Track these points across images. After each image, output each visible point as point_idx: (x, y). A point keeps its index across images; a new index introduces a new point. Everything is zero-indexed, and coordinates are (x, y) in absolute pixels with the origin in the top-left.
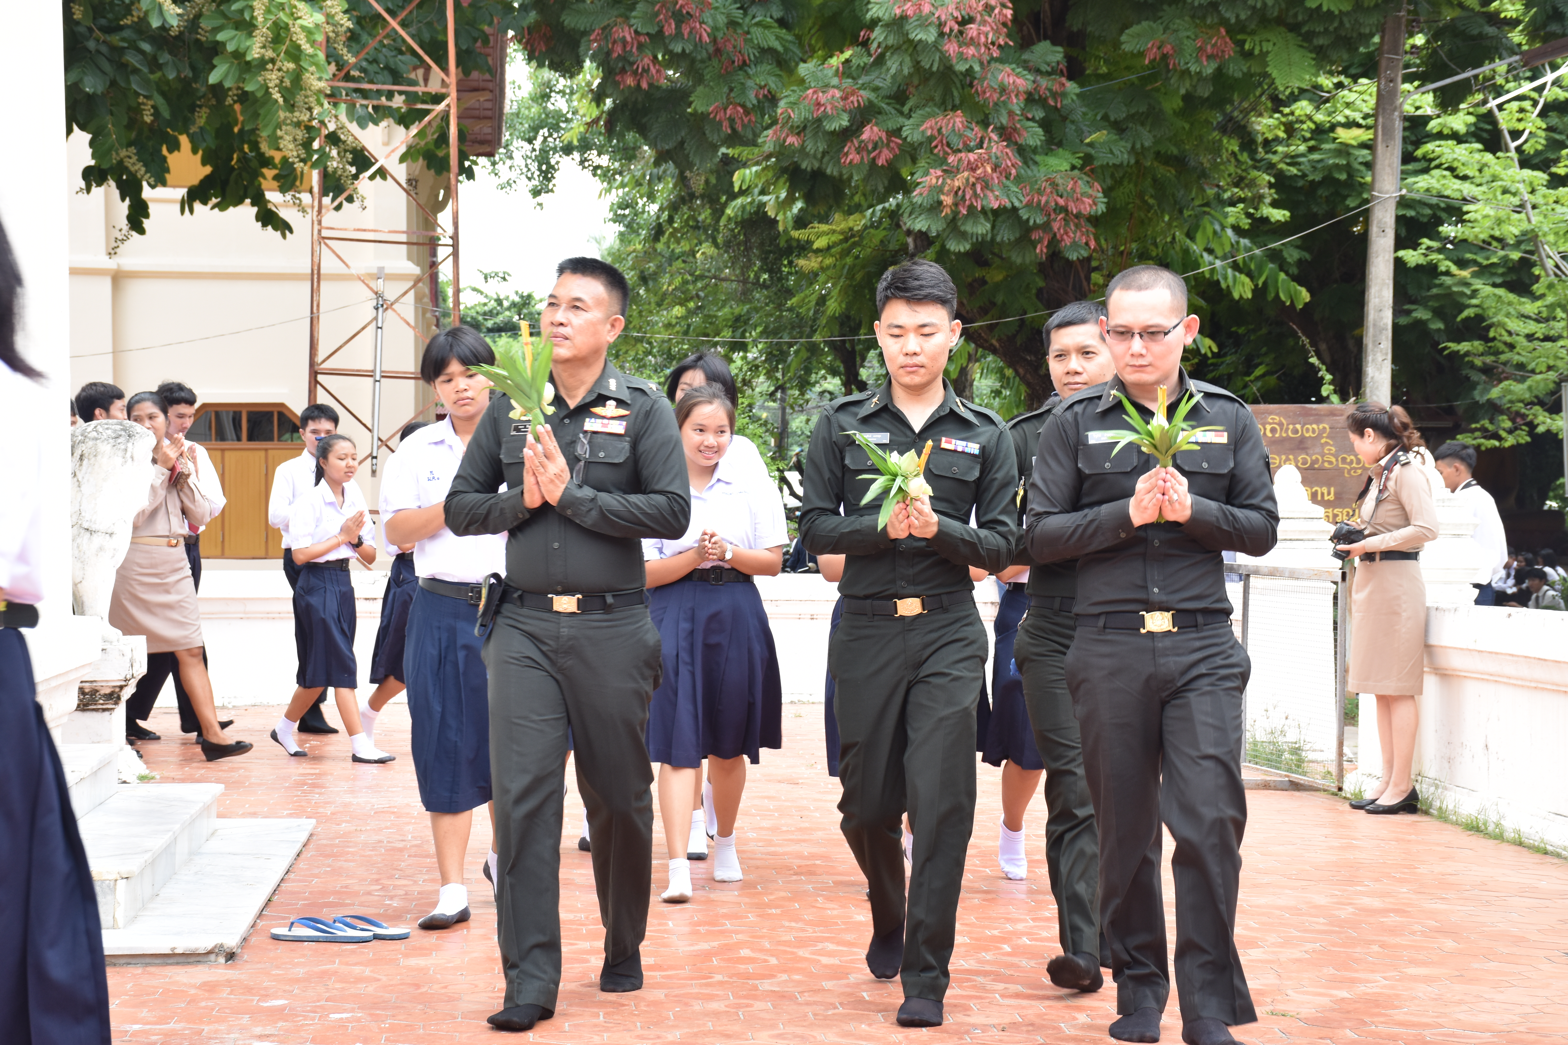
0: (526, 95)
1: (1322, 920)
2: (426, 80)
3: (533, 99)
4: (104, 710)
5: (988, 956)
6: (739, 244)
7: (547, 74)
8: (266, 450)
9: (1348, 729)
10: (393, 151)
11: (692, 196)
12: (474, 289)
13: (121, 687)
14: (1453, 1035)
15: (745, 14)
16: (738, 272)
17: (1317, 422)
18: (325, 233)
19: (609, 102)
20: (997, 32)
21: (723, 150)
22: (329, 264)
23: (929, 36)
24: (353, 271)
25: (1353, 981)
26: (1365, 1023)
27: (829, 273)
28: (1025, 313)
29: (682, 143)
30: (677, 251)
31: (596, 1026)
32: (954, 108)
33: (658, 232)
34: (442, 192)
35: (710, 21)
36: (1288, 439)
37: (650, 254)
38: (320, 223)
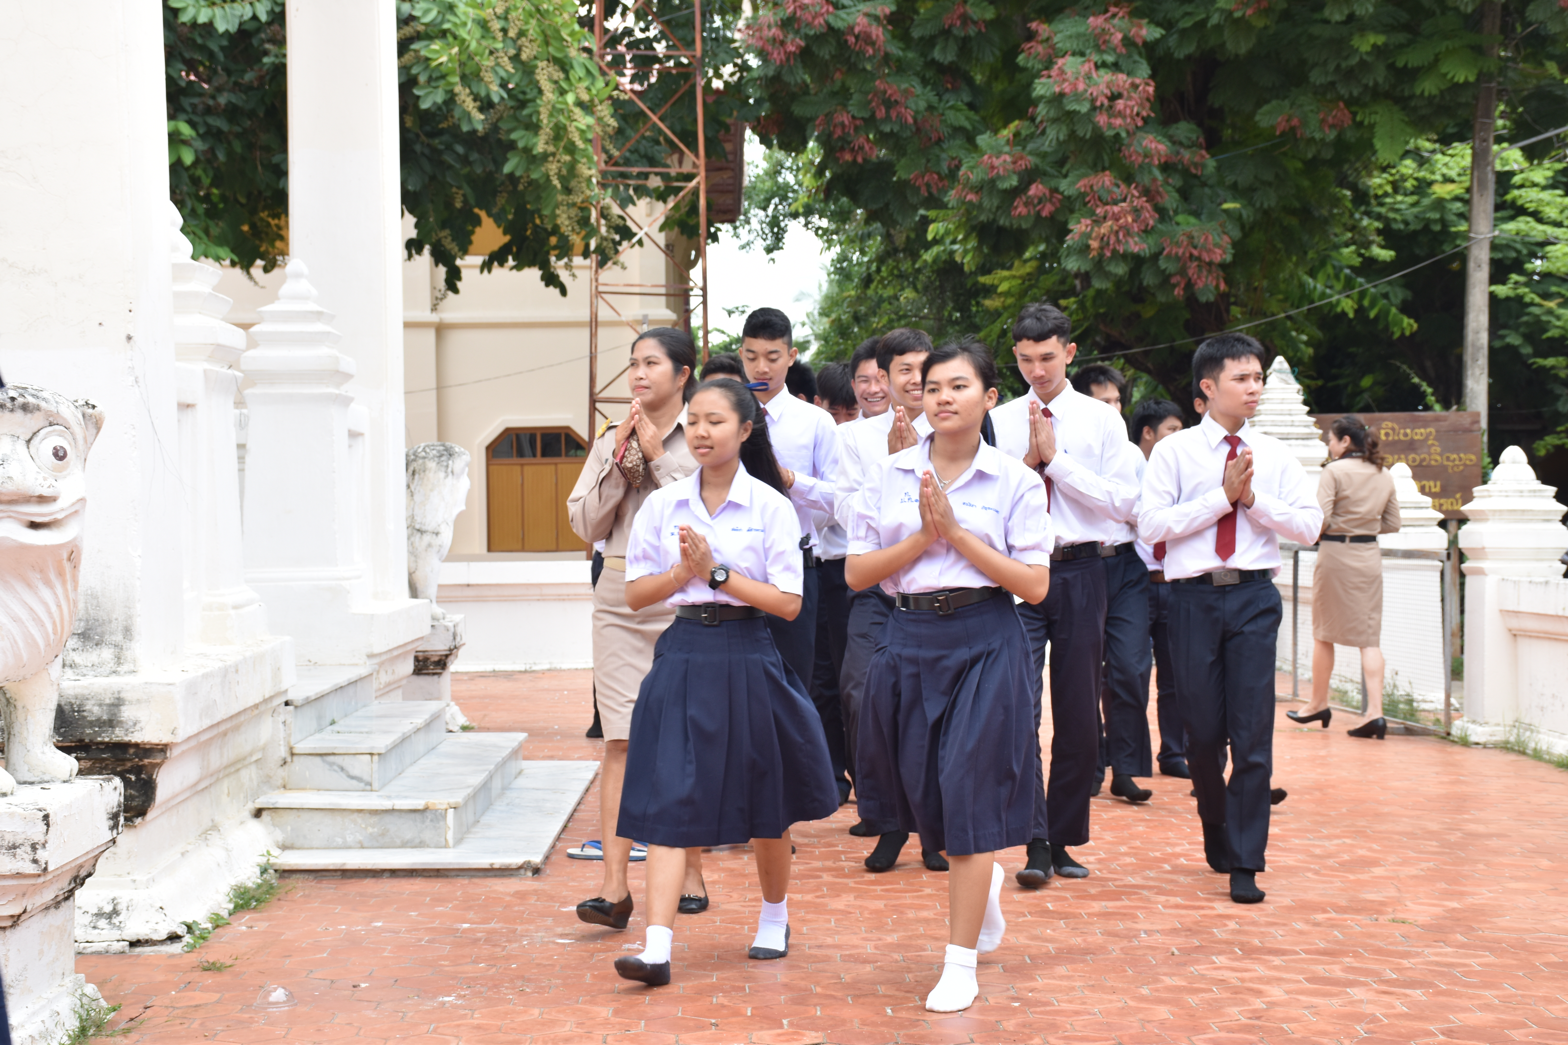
0: (761, 173)
1: (1434, 843)
2: (680, 163)
3: (767, 173)
4: (434, 674)
5: (1152, 874)
6: (935, 289)
7: (780, 155)
8: (556, 464)
9: (1455, 683)
10: (655, 221)
11: (896, 251)
12: (719, 330)
13: (447, 656)
14: (1549, 939)
15: (940, 100)
16: (934, 311)
17: (1425, 427)
18: (601, 289)
19: (828, 174)
20: (1142, 105)
21: (922, 212)
22: (604, 313)
23: (1084, 108)
24: (624, 319)
25: (1462, 894)
26: (1473, 929)
27: (1011, 310)
28: (1174, 340)
29: (887, 205)
30: (885, 295)
31: (828, 929)
32: (1104, 169)
33: (867, 281)
34: (693, 253)
35: (913, 106)
36: (1400, 441)
37: (860, 300)
38: (597, 280)
